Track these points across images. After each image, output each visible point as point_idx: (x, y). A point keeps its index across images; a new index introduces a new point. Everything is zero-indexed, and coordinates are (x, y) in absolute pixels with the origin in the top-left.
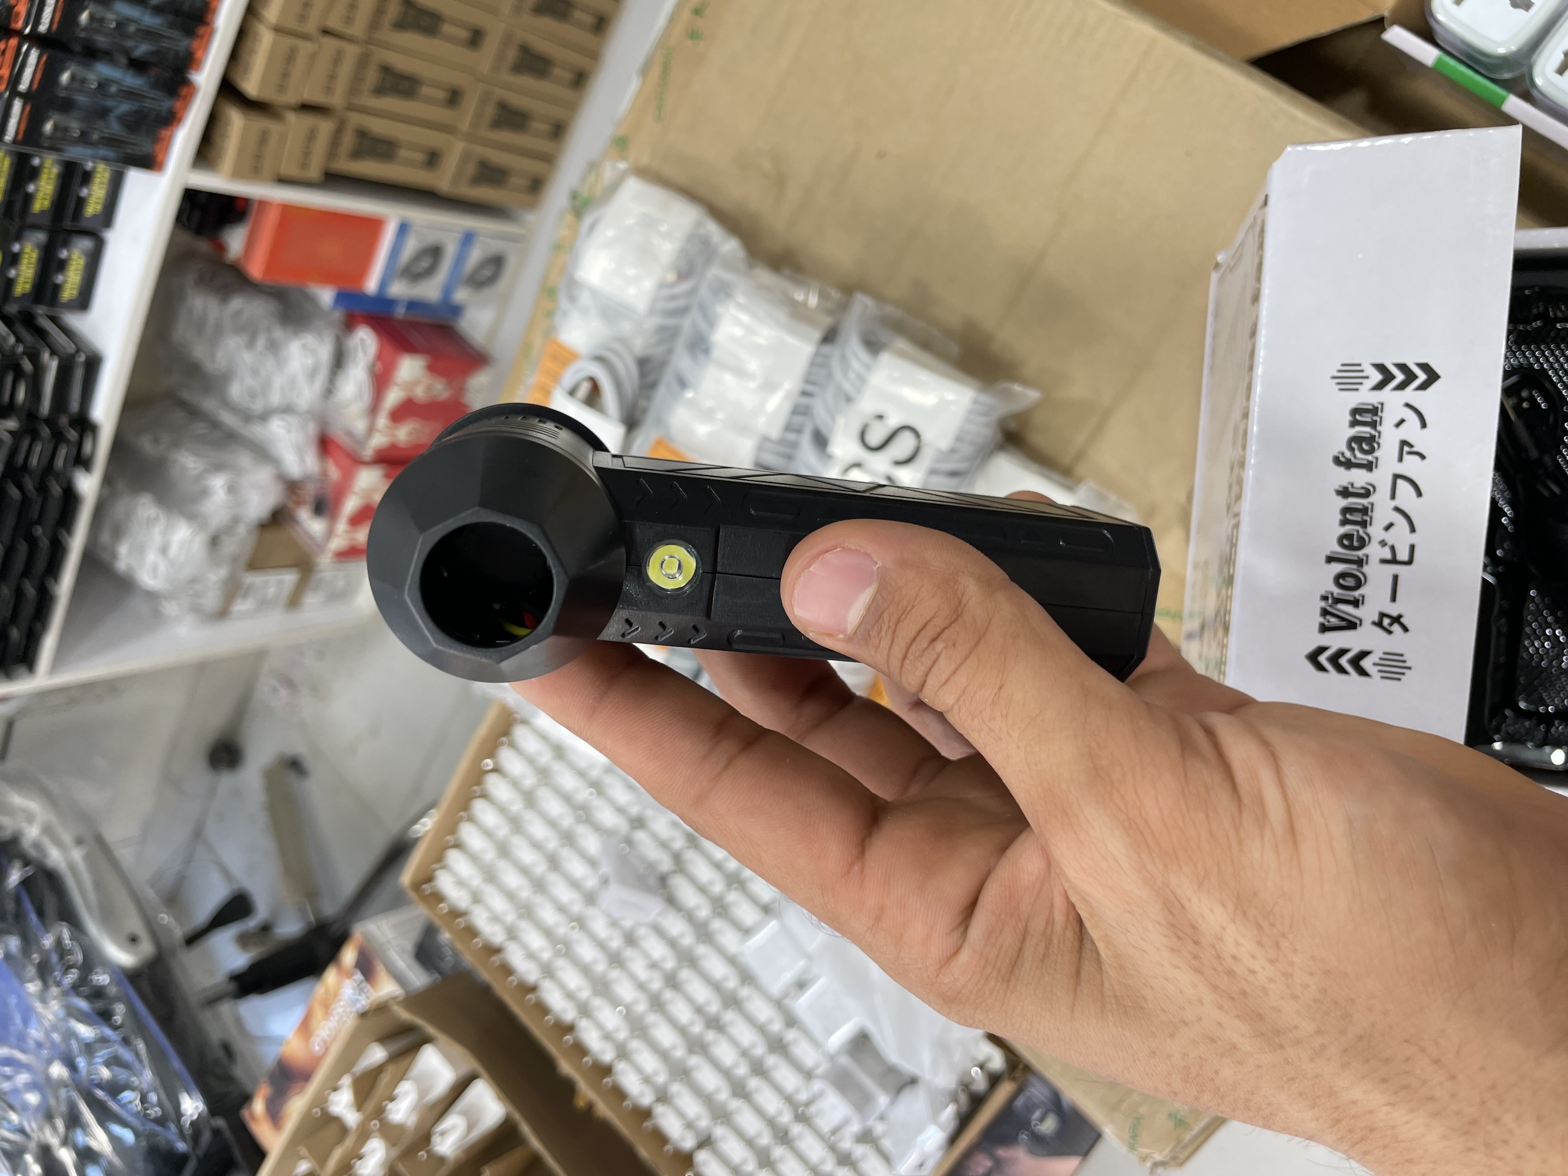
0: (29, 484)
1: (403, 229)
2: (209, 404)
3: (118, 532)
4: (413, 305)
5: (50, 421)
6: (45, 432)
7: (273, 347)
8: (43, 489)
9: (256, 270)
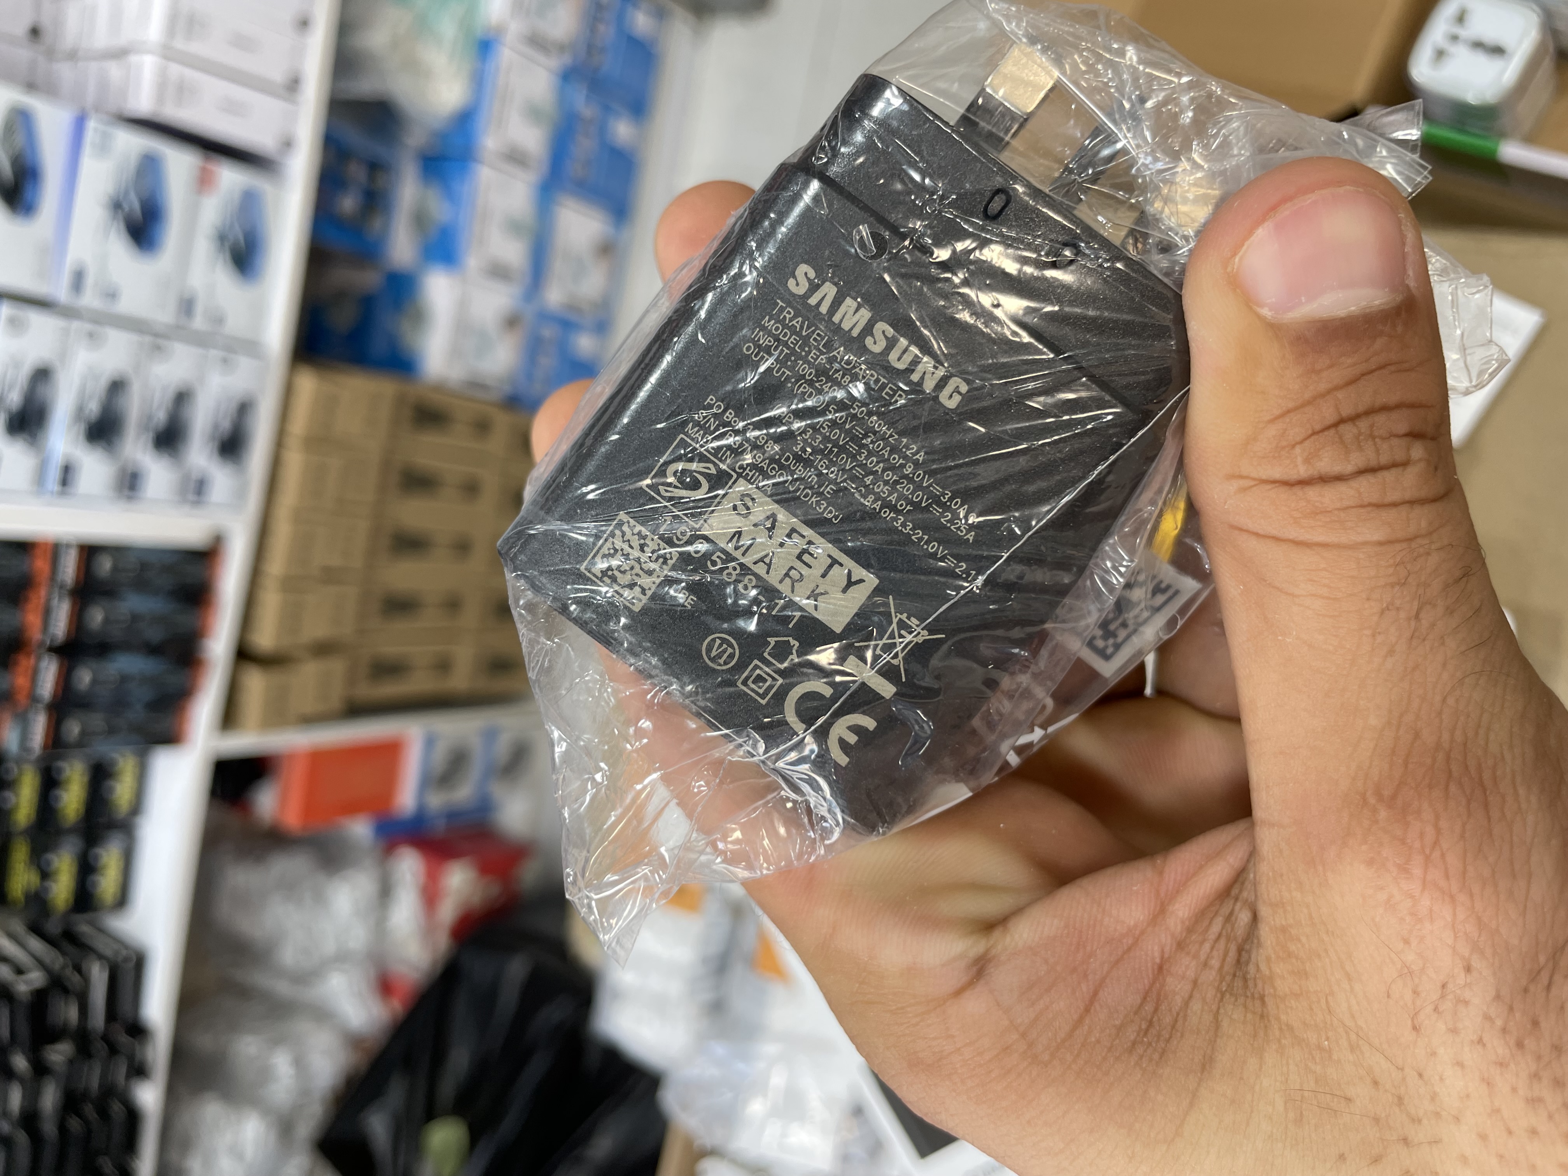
0: (89, 1110)
1: (430, 742)
2: (261, 980)
3: (186, 1145)
4: (453, 815)
5: (106, 1038)
6: (100, 1047)
7: (320, 899)
8: (104, 1113)
9: (292, 820)
